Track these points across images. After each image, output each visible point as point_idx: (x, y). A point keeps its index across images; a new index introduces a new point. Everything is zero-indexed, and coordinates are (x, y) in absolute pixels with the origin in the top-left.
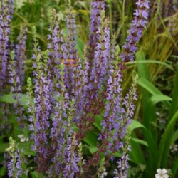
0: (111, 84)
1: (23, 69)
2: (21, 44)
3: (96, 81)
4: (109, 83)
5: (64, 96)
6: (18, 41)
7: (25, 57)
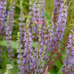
0: (71, 38)
1: (12, 25)
2: (11, 11)
3: (59, 36)
4: (70, 38)
5: (40, 44)
6: (9, 9)
7: (14, 19)
